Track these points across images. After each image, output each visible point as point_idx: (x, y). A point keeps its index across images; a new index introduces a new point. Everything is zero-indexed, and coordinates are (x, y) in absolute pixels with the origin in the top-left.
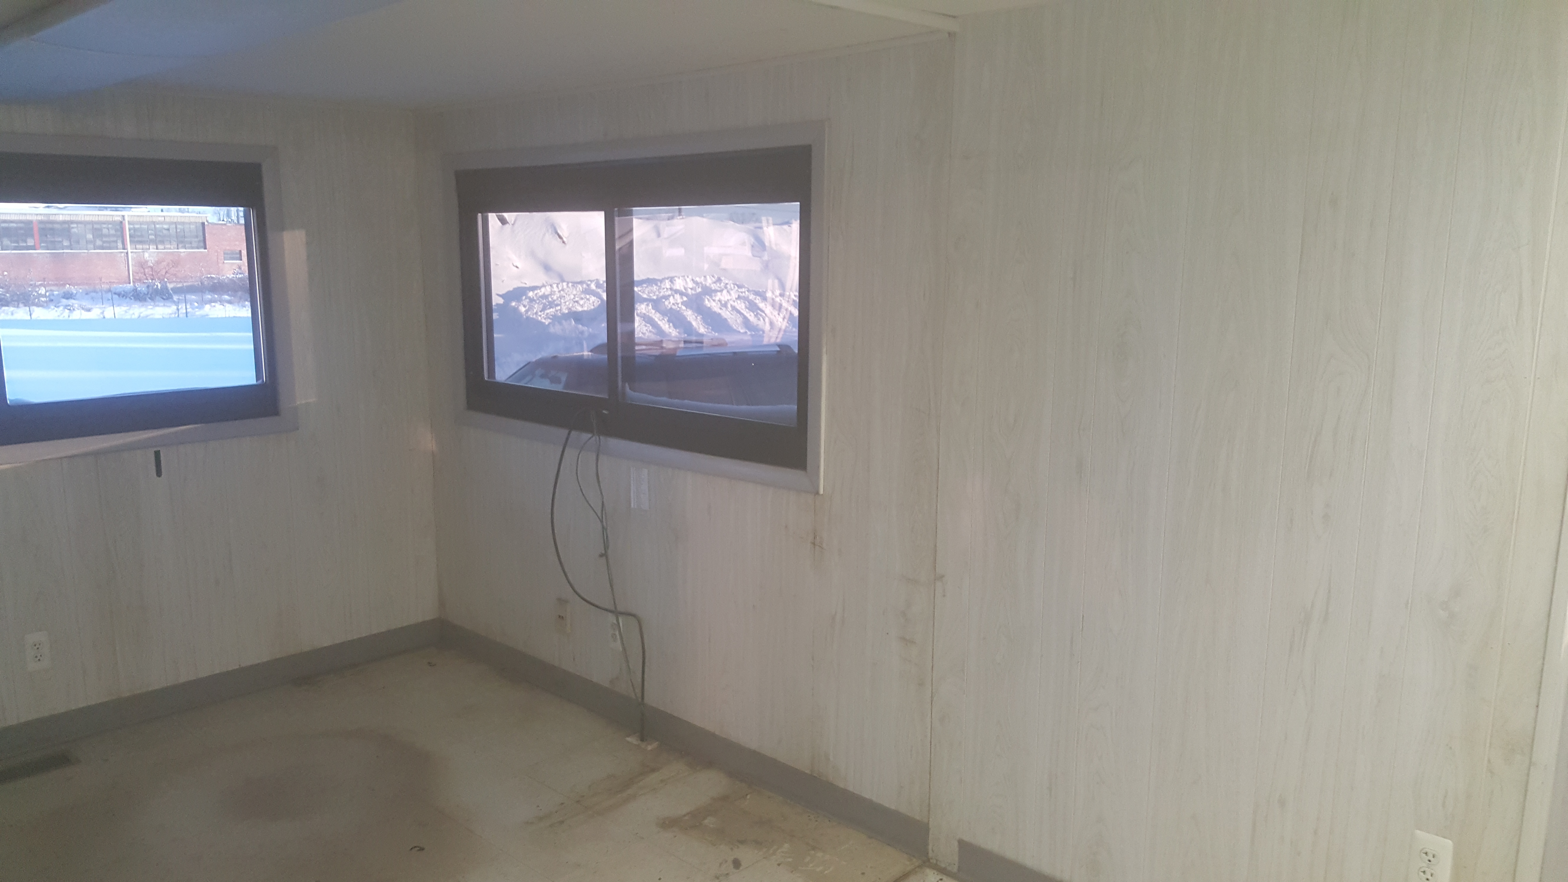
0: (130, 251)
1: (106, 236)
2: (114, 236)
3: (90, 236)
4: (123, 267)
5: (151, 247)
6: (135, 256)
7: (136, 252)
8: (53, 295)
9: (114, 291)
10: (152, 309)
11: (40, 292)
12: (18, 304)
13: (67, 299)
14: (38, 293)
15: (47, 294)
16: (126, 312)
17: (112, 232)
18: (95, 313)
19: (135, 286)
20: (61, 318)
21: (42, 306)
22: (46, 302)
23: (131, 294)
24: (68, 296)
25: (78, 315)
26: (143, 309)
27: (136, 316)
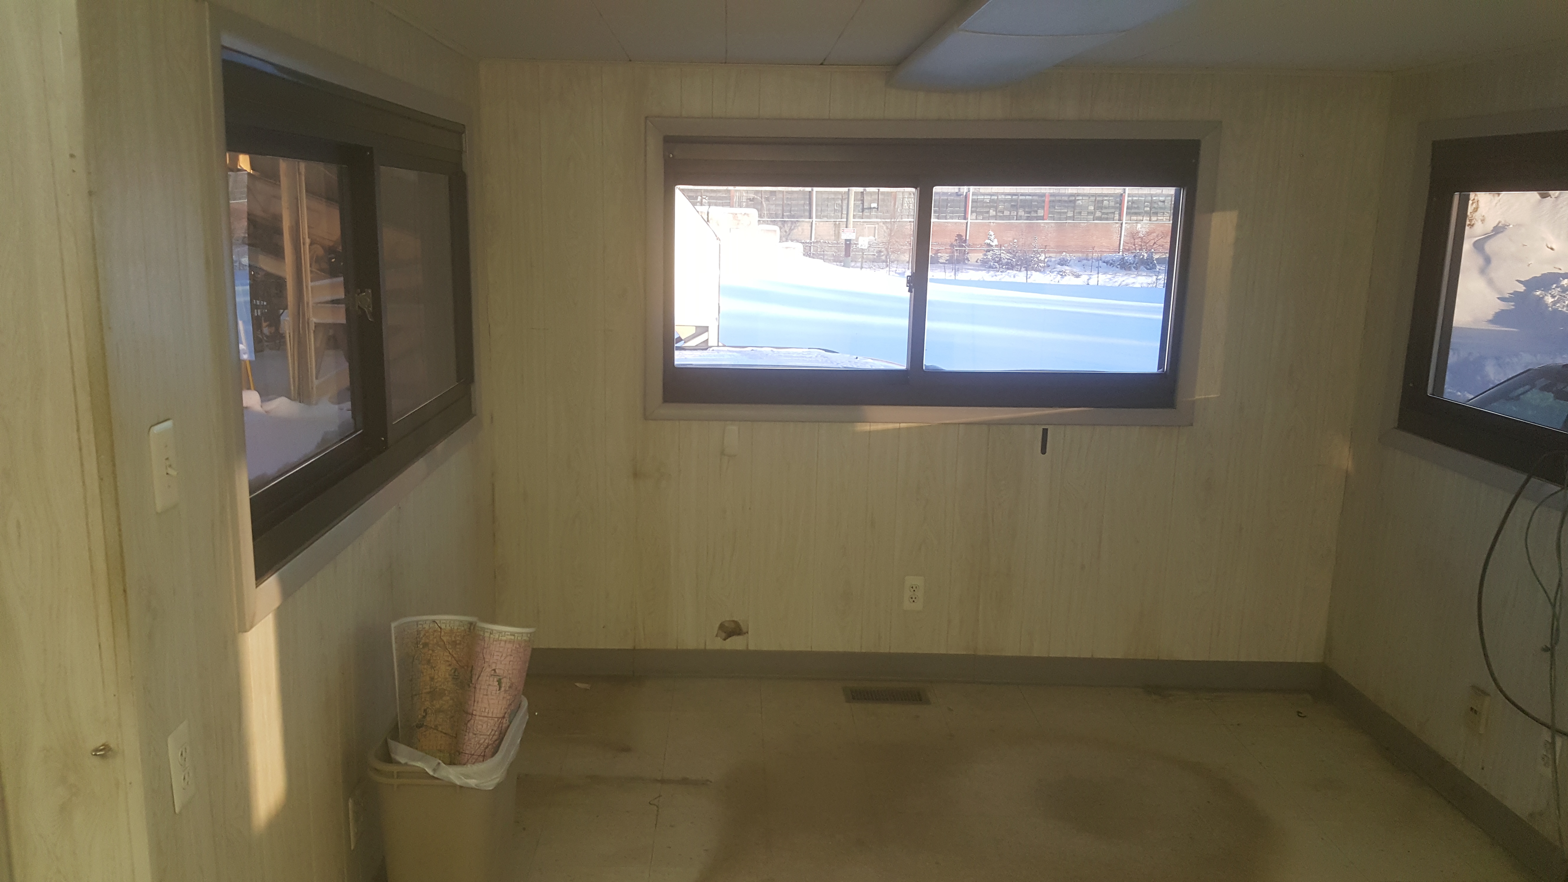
0: (1124, 222)
1: (1106, 208)
2: (1113, 207)
3: (1091, 208)
4: (1116, 237)
5: (1144, 218)
6: (1128, 227)
7: (1129, 223)
8: (1051, 261)
9: (1103, 259)
10: (1134, 277)
11: (1040, 258)
12: (1021, 269)
13: (1062, 265)
14: (1038, 259)
15: (1046, 260)
16: (1111, 280)
17: (1112, 204)
18: (1082, 280)
19: (1123, 256)
20: (1052, 283)
21: (1040, 271)
22: (1044, 267)
23: (1118, 263)
24: (1063, 262)
25: (1070, 280)
26: (1125, 278)
27: (1117, 284)
